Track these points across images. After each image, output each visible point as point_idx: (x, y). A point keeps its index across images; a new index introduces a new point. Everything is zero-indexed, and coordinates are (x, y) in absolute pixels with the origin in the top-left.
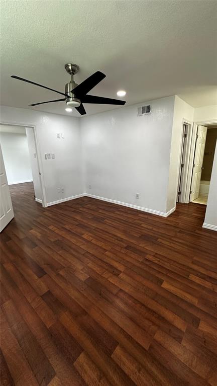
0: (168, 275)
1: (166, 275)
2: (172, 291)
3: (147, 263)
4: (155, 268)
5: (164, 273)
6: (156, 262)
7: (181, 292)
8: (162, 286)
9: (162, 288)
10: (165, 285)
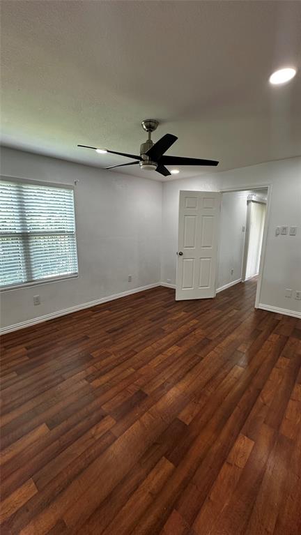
0: (57, 441)
1: (58, 438)
2: (29, 435)
3: (95, 416)
4: (81, 424)
5: (64, 437)
6: (93, 431)
7: (19, 450)
8: (44, 424)
9: (42, 424)
10: (43, 429)
